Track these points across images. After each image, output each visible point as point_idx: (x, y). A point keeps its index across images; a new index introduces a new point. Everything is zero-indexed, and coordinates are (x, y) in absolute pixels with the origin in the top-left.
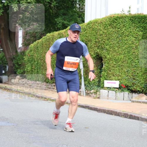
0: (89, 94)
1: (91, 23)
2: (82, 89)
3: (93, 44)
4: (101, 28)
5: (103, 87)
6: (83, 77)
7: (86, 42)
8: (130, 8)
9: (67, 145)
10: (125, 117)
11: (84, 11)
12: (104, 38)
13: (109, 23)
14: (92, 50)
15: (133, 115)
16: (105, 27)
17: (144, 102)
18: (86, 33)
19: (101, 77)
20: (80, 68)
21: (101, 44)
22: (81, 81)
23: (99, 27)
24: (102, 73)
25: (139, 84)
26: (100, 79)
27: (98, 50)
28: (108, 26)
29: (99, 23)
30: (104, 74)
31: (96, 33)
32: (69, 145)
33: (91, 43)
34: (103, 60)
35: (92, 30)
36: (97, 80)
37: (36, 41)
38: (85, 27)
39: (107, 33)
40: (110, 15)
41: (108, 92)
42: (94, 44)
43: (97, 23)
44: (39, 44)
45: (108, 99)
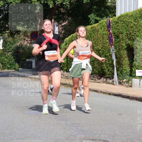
0: (121, 83)
1: (122, 17)
2: (115, 79)
3: (124, 36)
4: (132, 21)
5: (135, 77)
6: (115, 68)
7: (118, 34)
9: (101, 131)
11: (116, 5)
12: (135, 30)
13: (139, 15)
14: (123, 41)
16: (136, 20)
18: (118, 26)
19: (133, 66)
20: (112, 59)
21: (132, 36)
22: (114, 71)
23: (130, 20)
24: (133, 63)
26: (131, 69)
27: (130, 42)
28: (138, 19)
29: (129, 16)
30: (136, 64)
31: (127, 26)
32: (103, 131)
33: (123, 35)
34: (134, 51)
35: (123, 22)
36: (129, 70)
37: (70, 35)
38: (117, 20)
39: (138, 26)
40: (140, 8)
41: (140, 80)
42: (126, 36)
43: (127, 16)
44: (73, 37)
45: (140, 87)
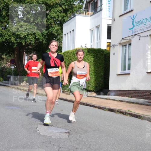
0: (64, 92)
1: (66, 53)
8: (86, 45)
10: (84, 105)
15: (88, 104)
16: (73, 55)
17: (94, 97)
23: (70, 55)
25: (92, 87)
31: (68, 58)
40: (76, 48)
43: (69, 52)
